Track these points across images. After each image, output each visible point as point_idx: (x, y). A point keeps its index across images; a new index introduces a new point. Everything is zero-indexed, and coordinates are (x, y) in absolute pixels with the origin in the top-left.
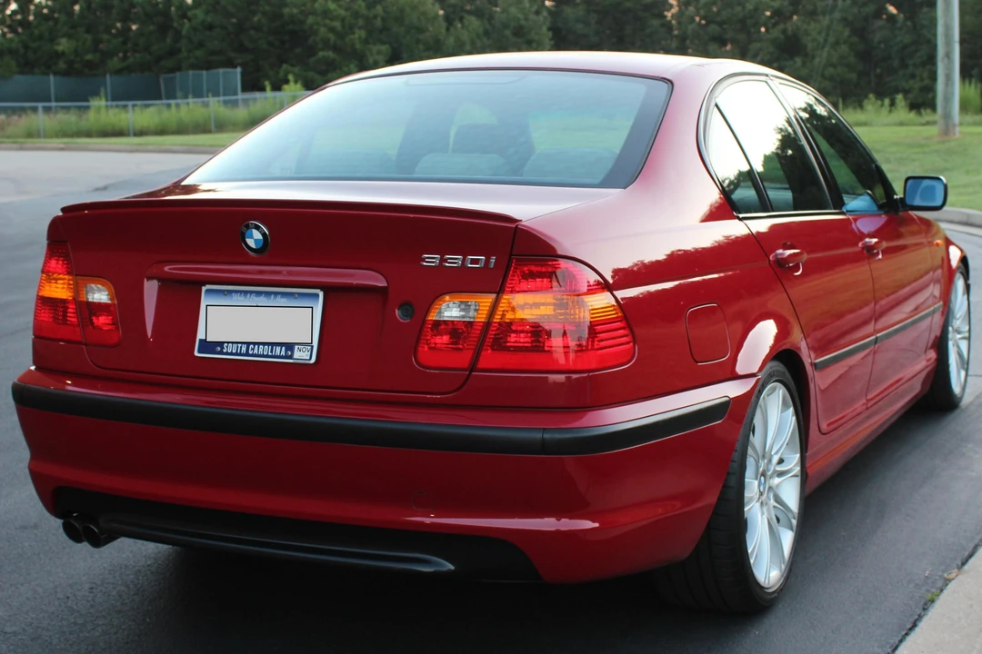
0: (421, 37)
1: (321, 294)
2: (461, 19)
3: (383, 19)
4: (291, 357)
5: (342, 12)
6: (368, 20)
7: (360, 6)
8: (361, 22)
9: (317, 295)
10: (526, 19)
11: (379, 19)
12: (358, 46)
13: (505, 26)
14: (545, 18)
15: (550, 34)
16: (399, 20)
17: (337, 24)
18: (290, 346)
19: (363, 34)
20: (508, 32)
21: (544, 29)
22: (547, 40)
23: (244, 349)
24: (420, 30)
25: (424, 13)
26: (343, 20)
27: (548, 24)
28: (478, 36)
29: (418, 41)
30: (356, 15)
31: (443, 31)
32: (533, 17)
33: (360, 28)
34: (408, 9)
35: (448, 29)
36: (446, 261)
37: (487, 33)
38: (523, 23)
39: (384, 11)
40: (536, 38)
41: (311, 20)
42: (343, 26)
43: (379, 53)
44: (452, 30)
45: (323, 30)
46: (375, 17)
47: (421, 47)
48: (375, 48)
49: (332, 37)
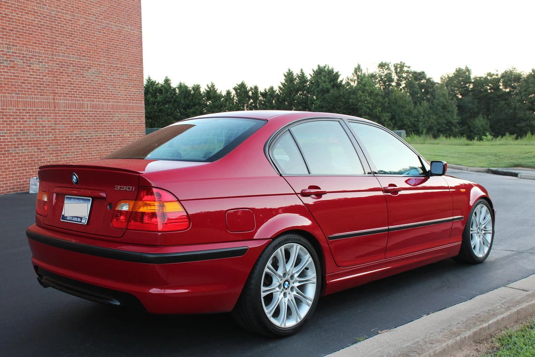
0: (404, 110)
1: (91, 199)
2: (420, 103)
3: (389, 103)
4: (81, 222)
5: (372, 101)
6: (383, 104)
7: (379, 98)
8: (379, 104)
9: (90, 200)
10: (447, 102)
11: (387, 103)
12: (378, 114)
13: (438, 105)
14: (455, 102)
15: (457, 108)
16: (395, 103)
17: (370, 105)
18: (81, 218)
19: (380, 109)
20: (439, 108)
21: (455, 106)
22: (456, 111)
23: (71, 218)
24: (404, 107)
25: (405, 101)
26: (372, 104)
27: (456, 104)
28: (427, 109)
29: (402, 112)
30: (378, 102)
31: (413, 107)
32: (450, 101)
33: (379, 107)
34: (398, 99)
35: (415, 107)
36: (121, 188)
37: (430, 108)
38: (446, 103)
39: (389, 100)
40: (451, 109)
41: (360, 104)
42: (372, 106)
43: (386, 116)
44: (416, 107)
45: (364, 108)
46: (385, 102)
47: (404, 114)
48: (385, 115)
49: (368, 110)
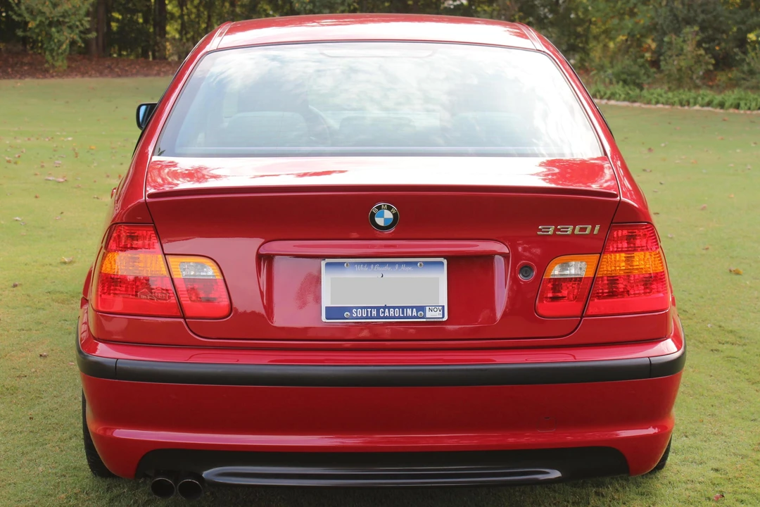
1: (445, 262)
4: (423, 317)
9: (441, 263)
18: (420, 309)
23: (374, 313)
36: (559, 230)
